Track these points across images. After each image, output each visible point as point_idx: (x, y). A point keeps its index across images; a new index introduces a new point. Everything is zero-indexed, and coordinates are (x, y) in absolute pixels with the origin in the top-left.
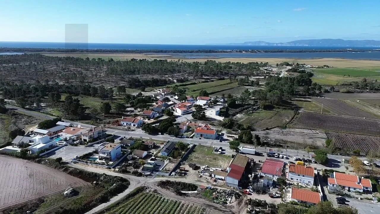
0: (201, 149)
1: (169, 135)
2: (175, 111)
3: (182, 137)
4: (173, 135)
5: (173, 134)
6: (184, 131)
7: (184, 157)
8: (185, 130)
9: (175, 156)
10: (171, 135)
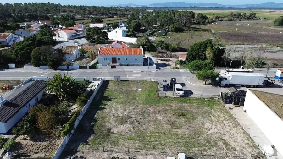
0: (124, 89)
1: (35, 66)
2: (57, 36)
3: (70, 67)
4: (46, 67)
5: (44, 62)
6: (73, 58)
7: (80, 123)
8: (75, 56)
9: (42, 127)
10: (41, 67)
